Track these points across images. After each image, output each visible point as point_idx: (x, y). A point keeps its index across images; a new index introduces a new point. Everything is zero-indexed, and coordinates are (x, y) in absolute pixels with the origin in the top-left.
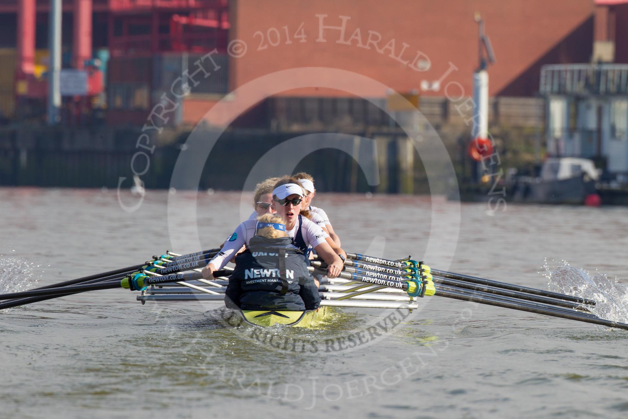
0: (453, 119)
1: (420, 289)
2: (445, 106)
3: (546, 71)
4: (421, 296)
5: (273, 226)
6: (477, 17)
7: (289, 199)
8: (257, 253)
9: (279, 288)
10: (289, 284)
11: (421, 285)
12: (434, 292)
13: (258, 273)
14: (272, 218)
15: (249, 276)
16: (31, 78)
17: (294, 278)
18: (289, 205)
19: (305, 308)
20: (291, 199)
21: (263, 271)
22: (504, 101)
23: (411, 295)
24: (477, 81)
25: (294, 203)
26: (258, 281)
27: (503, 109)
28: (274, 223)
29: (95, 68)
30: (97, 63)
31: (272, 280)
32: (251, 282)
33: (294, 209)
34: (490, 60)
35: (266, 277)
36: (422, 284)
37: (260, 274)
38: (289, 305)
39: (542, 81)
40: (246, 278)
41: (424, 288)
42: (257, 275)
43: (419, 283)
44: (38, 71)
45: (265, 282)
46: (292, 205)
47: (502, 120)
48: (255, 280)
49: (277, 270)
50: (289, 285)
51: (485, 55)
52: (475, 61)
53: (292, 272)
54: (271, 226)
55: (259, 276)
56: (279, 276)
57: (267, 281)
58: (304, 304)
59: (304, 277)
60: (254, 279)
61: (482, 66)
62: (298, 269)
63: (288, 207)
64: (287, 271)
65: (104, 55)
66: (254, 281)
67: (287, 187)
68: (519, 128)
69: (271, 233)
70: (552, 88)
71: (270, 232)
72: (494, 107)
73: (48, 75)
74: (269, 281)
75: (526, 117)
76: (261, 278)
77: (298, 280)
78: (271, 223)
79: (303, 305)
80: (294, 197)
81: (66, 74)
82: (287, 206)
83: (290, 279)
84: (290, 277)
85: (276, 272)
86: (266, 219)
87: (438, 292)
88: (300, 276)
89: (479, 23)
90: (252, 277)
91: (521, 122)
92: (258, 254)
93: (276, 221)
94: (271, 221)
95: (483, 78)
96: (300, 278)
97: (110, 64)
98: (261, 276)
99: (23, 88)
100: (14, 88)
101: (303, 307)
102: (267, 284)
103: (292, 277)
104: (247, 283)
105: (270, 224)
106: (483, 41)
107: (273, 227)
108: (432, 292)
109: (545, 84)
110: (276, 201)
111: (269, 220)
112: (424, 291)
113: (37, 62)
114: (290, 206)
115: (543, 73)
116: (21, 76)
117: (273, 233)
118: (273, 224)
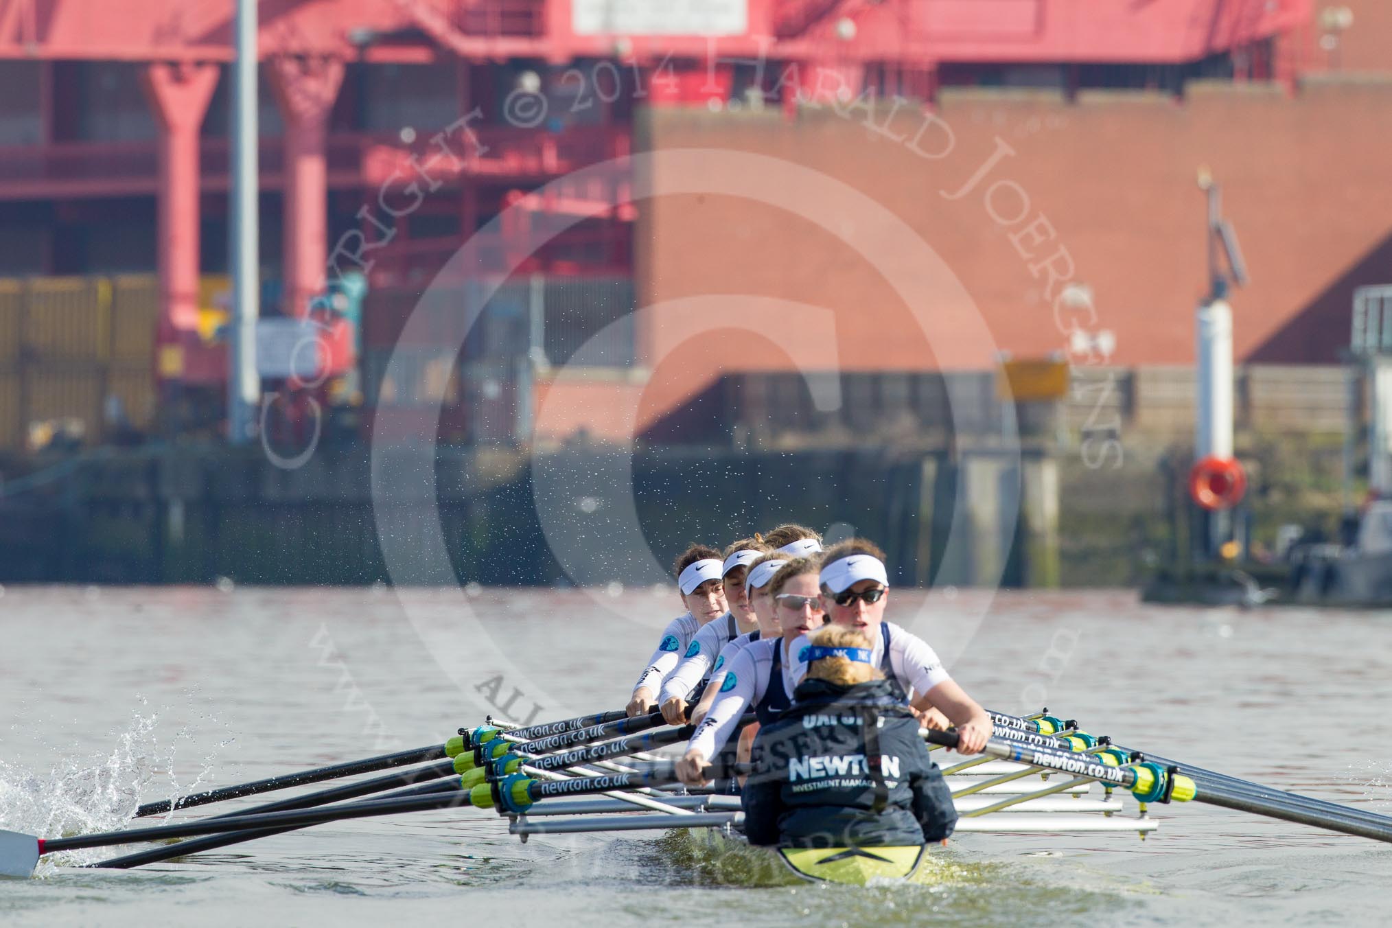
0: (1146, 416)
1: (1162, 786)
2: (1128, 386)
3: (1365, 299)
4: (1165, 799)
5: (846, 653)
6: (1204, 178)
7: (856, 590)
8: (813, 718)
9: (867, 799)
10: (890, 789)
11: (1163, 776)
12: (1193, 794)
13: (820, 767)
14: (843, 635)
15: (799, 775)
16: (190, 339)
17: (901, 776)
18: (855, 603)
19: (923, 840)
20: (860, 590)
21: (831, 761)
22: (1262, 374)
23: (1142, 798)
24: (1205, 324)
25: (869, 599)
26: (821, 785)
27: (1259, 393)
28: (848, 646)
29: (336, 315)
30: (338, 302)
31: (852, 781)
32: (805, 787)
33: (868, 612)
34: (1236, 278)
35: (837, 776)
36: (1166, 775)
37: (825, 769)
38: (888, 837)
39: (1357, 322)
40: (793, 778)
41: (1170, 782)
42: (818, 770)
43: (1160, 771)
44: (207, 323)
45: (835, 787)
46: (862, 603)
47: (1259, 418)
48: (814, 784)
49: (861, 757)
50: (890, 792)
51: (1223, 265)
52: (1202, 281)
53: (896, 759)
54: (840, 653)
55: (823, 774)
56: (866, 770)
57: (840, 783)
58: (921, 831)
59: (922, 771)
60: (811, 780)
61: (1217, 291)
62: (907, 754)
63: (855, 609)
64: (885, 760)
65: (355, 285)
66: (812, 786)
67: (849, 564)
68: (1298, 435)
69: (843, 673)
70: (1380, 341)
71: (839, 670)
72: (1242, 387)
73: (228, 334)
74: (845, 783)
75: (1313, 409)
76: (828, 777)
77: (908, 778)
78: (841, 647)
79: (920, 834)
80: (866, 585)
81: (270, 328)
82: (853, 607)
83: (891, 777)
84: (892, 772)
85: (860, 763)
86: (830, 640)
87: (1201, 794)
88: (913, 769)
89: (1208, 192)
90: (806, 776)
91: (1301, 421)
92: (817, 719)
93: (851, 643)
94: (840, 643)
95: (1220, 317)
96: (911, 774)
97: (368, 303)
98: (827, 773)
99: (172, 362)
100: (155, 360)
101: (920, 837)
102: (840, 791)
103: (896, 774)
104: (796, 789)
105: (838, 649)
106: (1217, 233)
107: (846, 656)
108: (1188, 792)
109: (1365, 331)
110: (827, 596)
111: (836, 640)
112: (1171, 788)
113: (203, 303)
114: (858, 606)
115: (1358, 305)
116: (168, 334)
117: (846, 672)
118: (846, 648)
